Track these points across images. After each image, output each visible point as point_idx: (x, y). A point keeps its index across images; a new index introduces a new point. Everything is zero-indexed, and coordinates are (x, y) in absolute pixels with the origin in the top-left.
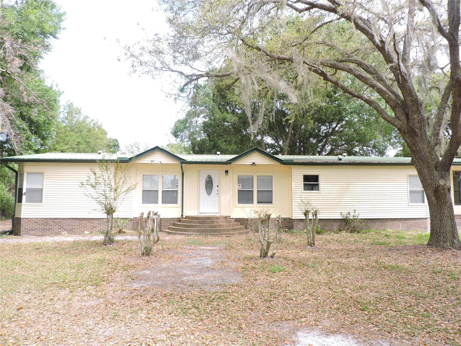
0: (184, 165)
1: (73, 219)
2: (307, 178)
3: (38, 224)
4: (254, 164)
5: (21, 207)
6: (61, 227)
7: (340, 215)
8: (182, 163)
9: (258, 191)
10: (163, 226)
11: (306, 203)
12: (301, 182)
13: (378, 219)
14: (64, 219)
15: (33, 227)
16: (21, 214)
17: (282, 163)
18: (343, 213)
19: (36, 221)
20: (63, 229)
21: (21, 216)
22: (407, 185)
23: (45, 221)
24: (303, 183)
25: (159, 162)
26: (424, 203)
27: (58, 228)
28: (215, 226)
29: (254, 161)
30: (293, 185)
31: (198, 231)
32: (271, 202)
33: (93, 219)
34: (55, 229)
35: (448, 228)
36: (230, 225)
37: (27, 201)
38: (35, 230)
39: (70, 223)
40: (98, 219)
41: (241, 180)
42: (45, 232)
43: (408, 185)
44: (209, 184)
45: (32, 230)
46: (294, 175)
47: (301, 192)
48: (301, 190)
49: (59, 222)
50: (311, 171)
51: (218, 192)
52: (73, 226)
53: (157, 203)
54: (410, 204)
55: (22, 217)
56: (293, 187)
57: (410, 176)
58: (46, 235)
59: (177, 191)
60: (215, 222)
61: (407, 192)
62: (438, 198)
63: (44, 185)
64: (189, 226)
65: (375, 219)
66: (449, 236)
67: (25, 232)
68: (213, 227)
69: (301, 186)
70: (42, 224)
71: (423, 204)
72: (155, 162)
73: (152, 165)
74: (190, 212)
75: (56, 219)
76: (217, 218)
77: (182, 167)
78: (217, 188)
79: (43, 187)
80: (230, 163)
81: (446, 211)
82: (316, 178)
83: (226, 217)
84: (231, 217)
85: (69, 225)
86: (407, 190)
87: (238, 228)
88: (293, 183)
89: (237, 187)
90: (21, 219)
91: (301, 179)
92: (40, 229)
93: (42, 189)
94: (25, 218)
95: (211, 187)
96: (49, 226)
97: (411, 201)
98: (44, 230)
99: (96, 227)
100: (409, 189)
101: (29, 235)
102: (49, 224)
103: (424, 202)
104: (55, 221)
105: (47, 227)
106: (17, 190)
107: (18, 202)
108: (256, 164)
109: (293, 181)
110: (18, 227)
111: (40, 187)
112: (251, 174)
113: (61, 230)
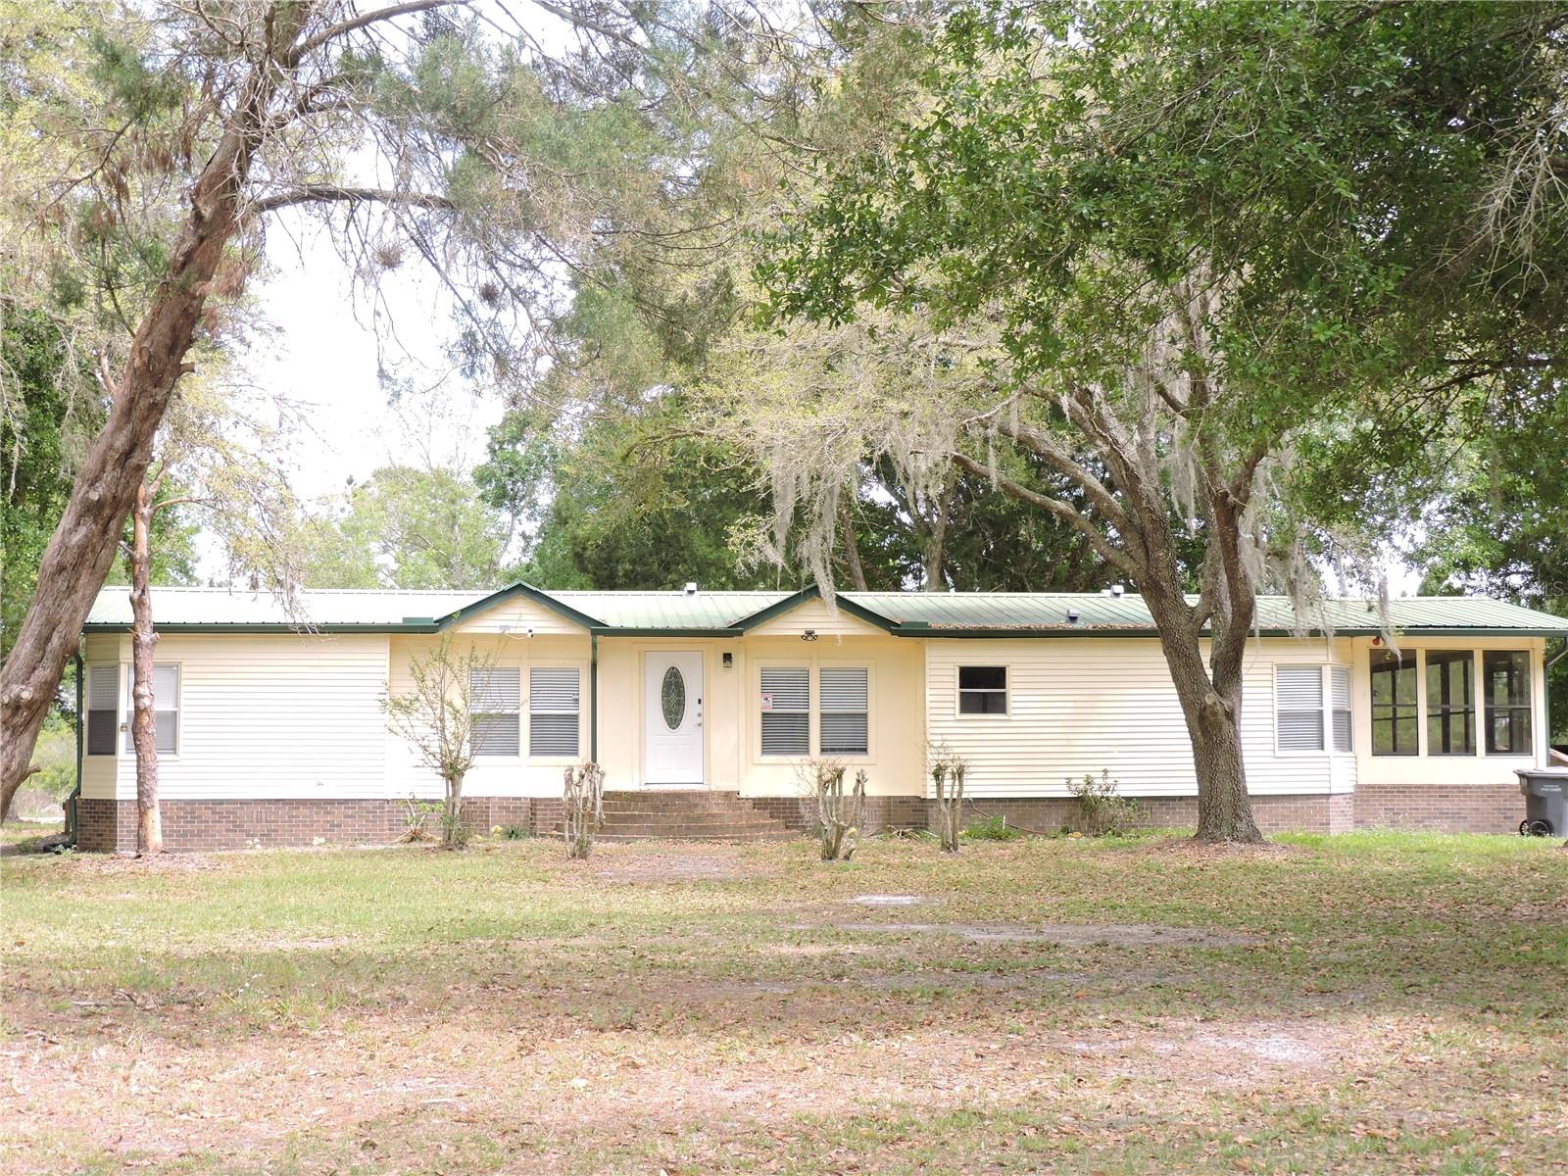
0: (600, 638)
1: (269, 801)
2: (970, 676)
4: (810, 633)
5: (116, 767)
6: (237, 827)
7: (1065, 788)
8: (595, 633)
9: (823, 715)
10: (543, 820)
11: (938, 744)
12: (953, 690)
13: (1181, 798)
14: (243, 802)
16: (115, 786)
17: (893, 633)
18: (1073, 782)
20: (241, 831)
22: (1269, 696)
23: (189, 808)
24: (958, 690)
25: (525, 631)
26: (1322, 747)
27: (228, 830)
28: (699, 818)
29: (810, 627)
30: (928, 698)
31: (653, 831)
32: (865, 750)
33: (331, 802)
34: (219, 831)
35: (1226, 798)
36: (740, 816)
37: (131, 750)
39: (263, 815)
40: (346, 801)
41: (769, 682)
43: (1276, 697)
44: (674, 693)
46: (933, 666)
47: (952, 718)
48: (951, 711)
49: (228, 812)
50: (983, 656)
51: (700, 720)
52: (272, 821)
53: (517, 753)
54: (1279, 754)
55: (118, 797)
56: (928, 705)
57: (1281, 668)
59: (576, 717)
60: (696, 805)
61: (1270, 715)
62: (1205, 732)
63: (183, 702)
64: (625, 819)
65: (1173, 798)
66: (1227, 813)
67: (127, 841)
68: (693, 819)
69: (951, 698)
71: (1320, 753)
72: (512, 631)
73: (503, 639)
74: (619, 779)
75: (221, 802)
76: (701, 795)
77: (594, 646)
78: (699, 708)
79: (177, 705)
80: (740, 634)
81: (1221, 762)
82: (996, 677)
83: (727, 795)
84: (742, 795)
85: (259, 821)
86: (1270, 709)
87: (764, 825)
88: (928, 692)
89: (758, 705)
90: (116, 804)
91: (951, 679)
93: (175, 714)
94: (129, 801)
95: (681, 703)
96: (199, 822)
97: (1283, 745)
99: (339, 826)
100: (1277, 708)
102: (199, 817)
104: (218, 808)
105: (195, 827)
106: (84, 717)
107: (90, 753)
108: (817, 633)
109: (928, 686)
110: (100, 827)
111: (171, 708)
112: (803, 664)
113: (237, 836)
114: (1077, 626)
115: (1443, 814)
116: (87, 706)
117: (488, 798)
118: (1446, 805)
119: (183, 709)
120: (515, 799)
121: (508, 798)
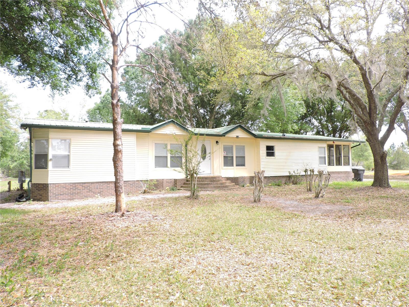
1: (101, 182)
2: (268, 148)
3: (67, 189)
4: (237, 137)
5: (48, 173)
6: (90, 191)
9: (236, 157)
10: (178, 185)
14: (92, 183)
15: (62, 192)
16: (48, 179)
17: (255, 137)
19: (65, 186)
20: (91, 192)
21: (48, 182)
23: (74, 185)
24: (266, 151)
25: (173, 133)
27: (87, 192)
29: (238, 135)
30: (260, 153)
32: (244, 165)
34: (84, 192)
35: (386, 177)
37: (54, 167)
38: (63, 195)
39: (99, 187)
41: (225, 149)
42: (74, 196)
43: (319, 153)
44: (204, 151)
45: (61, 195)
46: (261, 145)
47: (265, 158)
48: (265, 156)
49: (87, 186)
50: (270, 143)
51: (210, 158)
52: (101, 189)
53: (167, 167)
54: (320, 165)
57: (320, 147)
58: (75, 199)
59: (181, 157)
63: (71, 152)
65: (303, 175)
66: (386, 180)
67: (53, 197)
70: (70, 188)
71: (325, 165)
75: (85, 183)
78: (210, 155)
79: (69, 152)
80: (225, 136)
81: (385, 168)
84: (223, 177)
85: (97, 188)
89: (223, 154)
90: (48, 185)
91: (265, 148)
92: (69, 193)
93: (69, 155)
94: (53, 184)
95: (205, 154)
96: (78, 190)
98: (73, 194)
100: (319, 156)
101: (58, 200)
102: (78, 188)
103: (325, 164)
104: (84, 185)
105: (77, 191)
106: (33, 156)
107: (36, 168)
108: (239, 136)
109: (261, 150)
110: (41, 192)
111: (67, 153)
112: (232, 144)
113: (91, 194)
114: (285, 137)
115: (339, 177)
116: (34, 153)
117: (163, 179)
118: (339, 175)
119: (72, 154)
120: (170, 179)
121: (168, 179)
